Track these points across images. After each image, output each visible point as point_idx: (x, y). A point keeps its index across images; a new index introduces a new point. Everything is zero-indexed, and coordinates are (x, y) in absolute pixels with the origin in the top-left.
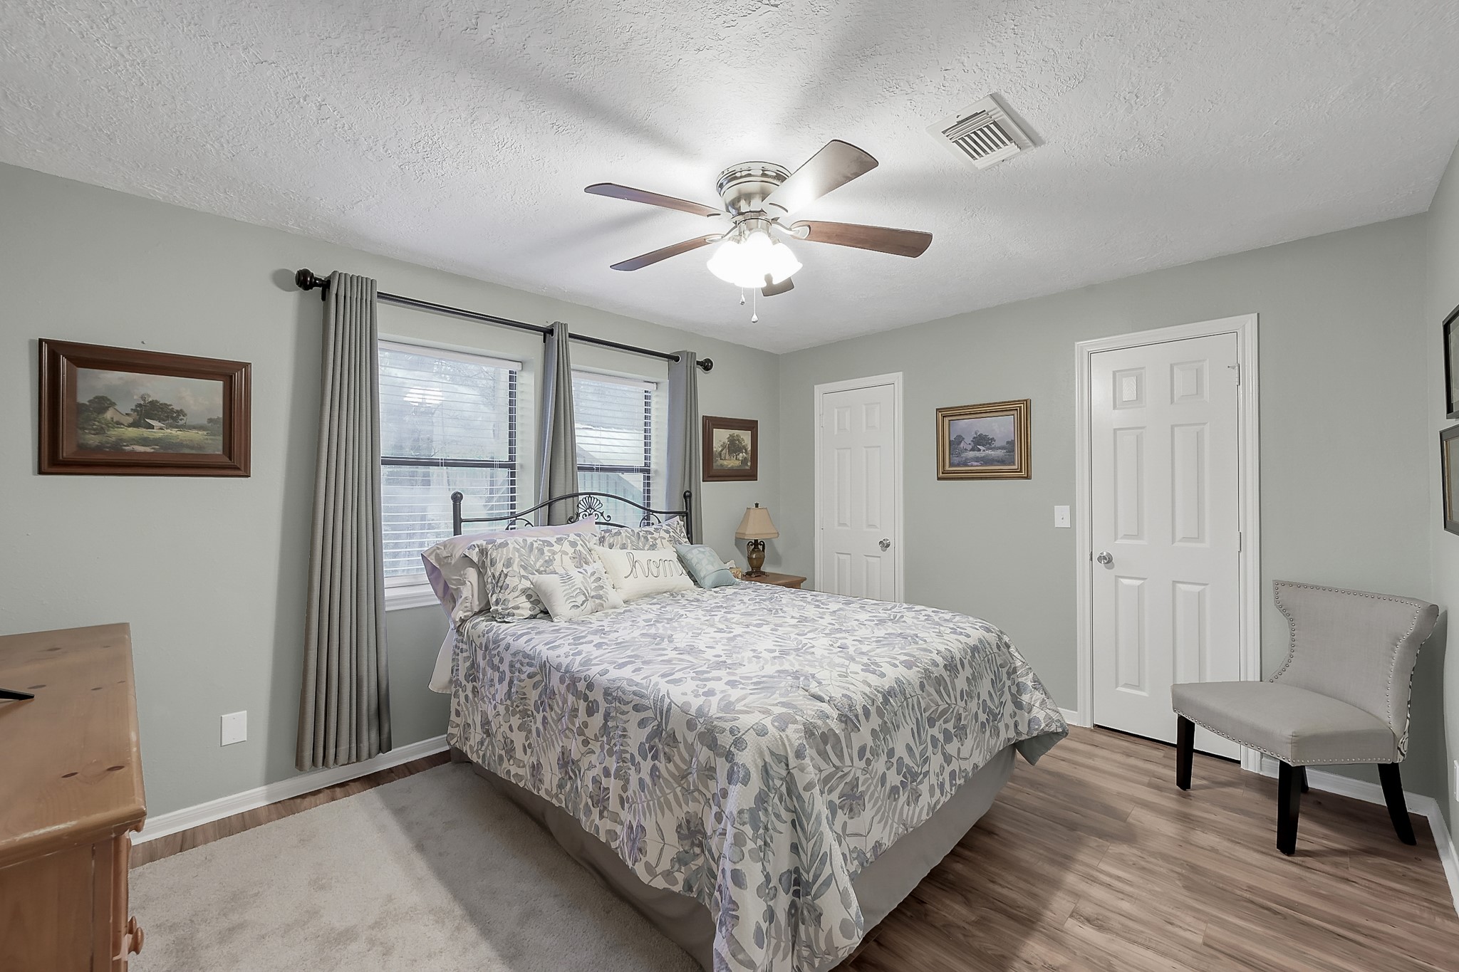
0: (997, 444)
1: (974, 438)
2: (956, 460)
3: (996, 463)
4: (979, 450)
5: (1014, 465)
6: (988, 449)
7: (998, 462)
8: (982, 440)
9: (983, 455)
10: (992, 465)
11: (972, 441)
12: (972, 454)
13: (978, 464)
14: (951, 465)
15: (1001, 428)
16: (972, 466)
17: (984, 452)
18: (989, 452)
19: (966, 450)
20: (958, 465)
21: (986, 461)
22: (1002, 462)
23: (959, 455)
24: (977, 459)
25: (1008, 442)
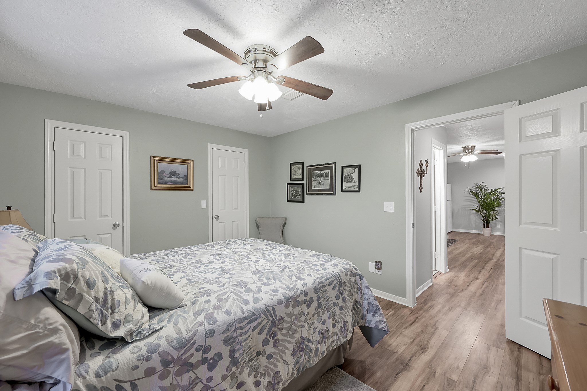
0: (180, 176)
1: (170, 172)
2: (161, 181)
3: (180, 184)
4: (173, 178)
5: (187, 185)
6: (177, 177)
7: (181, 183)
8: (173, 174)
9: (174, 180)
10: (178, 184)
11: (169, 173)
12: (169, 179)
13: (172, 183)
14: (159, 183)
15: (182, 169)
16: (169, 184)
17: (174, 179)
18: (177, 179)
19: (166, 177)
20: (162, 183)
21: (175, 182)
22: (182, 183)
23: (162, 179)
24: (171, 181)
25: (185, 176)
